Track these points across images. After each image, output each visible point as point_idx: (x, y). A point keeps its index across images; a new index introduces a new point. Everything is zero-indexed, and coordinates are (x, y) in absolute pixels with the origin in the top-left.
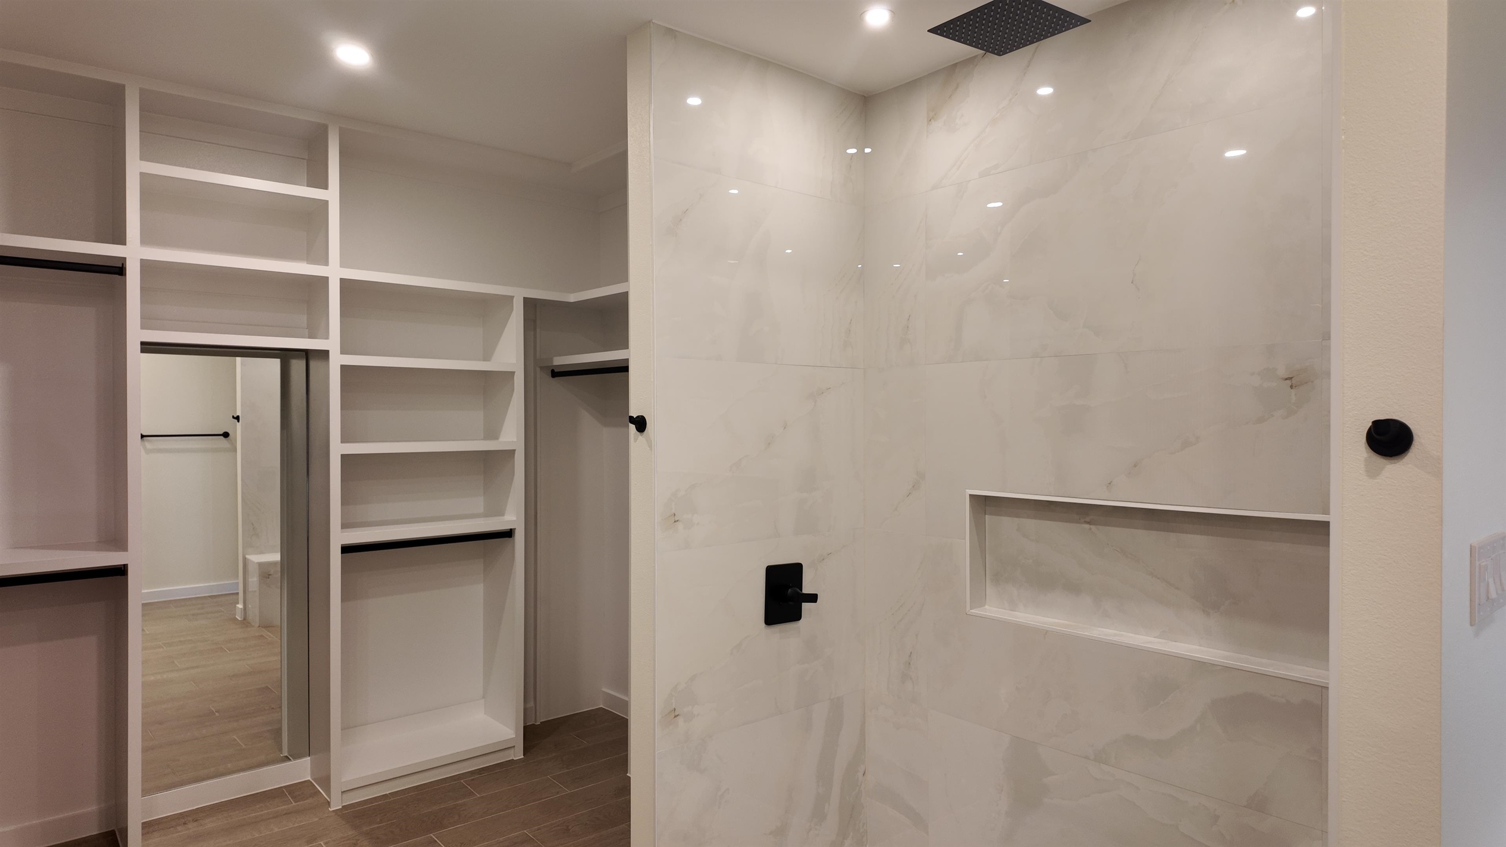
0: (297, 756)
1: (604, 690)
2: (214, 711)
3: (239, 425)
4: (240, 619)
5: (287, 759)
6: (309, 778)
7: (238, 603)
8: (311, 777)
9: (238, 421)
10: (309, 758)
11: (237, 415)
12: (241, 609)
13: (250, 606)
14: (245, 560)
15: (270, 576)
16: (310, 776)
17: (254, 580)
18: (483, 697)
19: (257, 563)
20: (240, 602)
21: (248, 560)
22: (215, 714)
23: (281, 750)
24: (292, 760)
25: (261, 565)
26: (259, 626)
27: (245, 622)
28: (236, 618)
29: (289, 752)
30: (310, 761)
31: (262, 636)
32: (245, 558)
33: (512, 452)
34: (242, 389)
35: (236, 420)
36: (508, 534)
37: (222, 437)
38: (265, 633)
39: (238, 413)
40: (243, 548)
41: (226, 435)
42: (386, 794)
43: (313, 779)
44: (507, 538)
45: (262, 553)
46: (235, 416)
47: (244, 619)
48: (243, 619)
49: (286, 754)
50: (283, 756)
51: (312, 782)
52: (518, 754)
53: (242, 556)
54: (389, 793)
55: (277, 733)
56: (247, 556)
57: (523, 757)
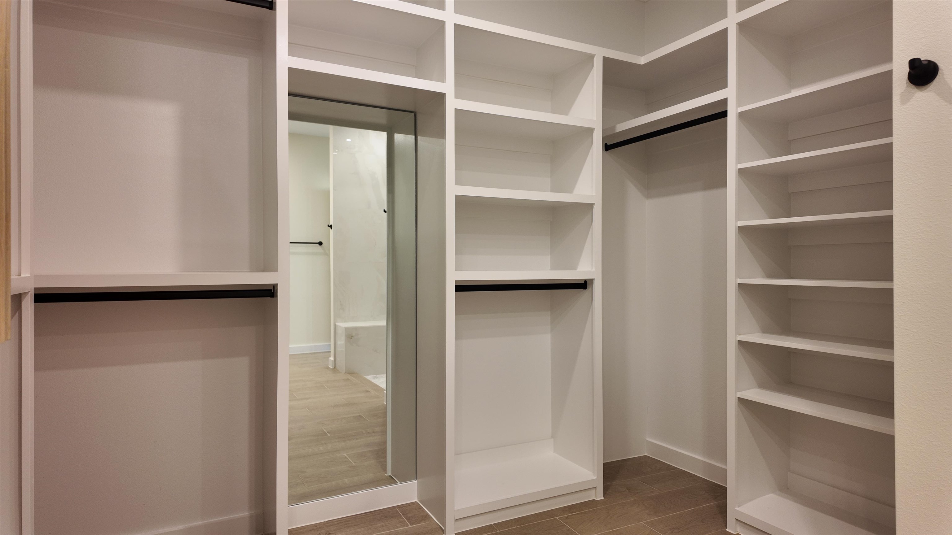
0: (404, 479)
1: (648, 439)
2: (326, 432)
3: (332, 231)
4: (331, 367)
5: (391, 481)
6: (416, 500)
7: (330, 357)
8: (418, 499)
9: (331, 228)
10: (415, 482)
11: (331, 224)
12: (333, 360)
13: (338, 359)
14: (335, 326)
15: (352, 337)
16: (416, 498)
17: (341, 342)
18: (552, 437)
19: (344, 327)
20: (331, 356)
21: (337, 325)
22: (327, 435)
23: (385, 470)
24: (399, 483)
25: (347, 329)
26: (345, 373)
27: (335, 369)
28: (329, 367)
29: (393, 472)
30: (416, 485)
31: (348, 379)
32: (335, 325)
33: (590, 206)
34: (334, 207)
35: (330, 228)
36: (583, 285)
37: (318, 245)
38: (349, 377)
39: (331, 223)
40: (334, 317)
41: (320, 243)
42: (491, 525)
43: (419, 501)
44: (583, 289)
45: (346, 321)
46: (329, 225)
47: (335, 368)
48: (333, 368)
49: (390, 474)
50: (387, 476)
51: (418, 504)
52: (600, 497)
53: (333, 323)
54: (493, 524)
55: (380, 454)
56: (337, 324)
57: (604, 498)
